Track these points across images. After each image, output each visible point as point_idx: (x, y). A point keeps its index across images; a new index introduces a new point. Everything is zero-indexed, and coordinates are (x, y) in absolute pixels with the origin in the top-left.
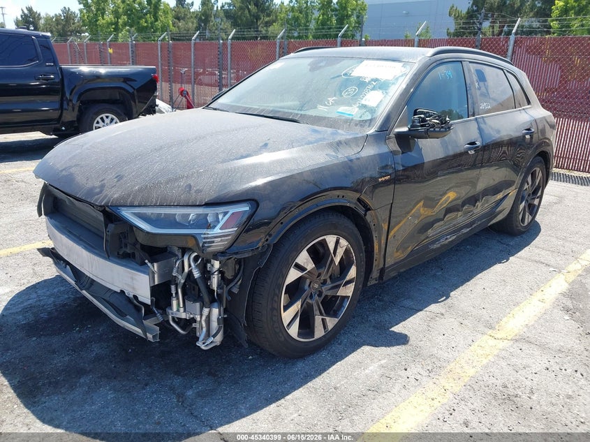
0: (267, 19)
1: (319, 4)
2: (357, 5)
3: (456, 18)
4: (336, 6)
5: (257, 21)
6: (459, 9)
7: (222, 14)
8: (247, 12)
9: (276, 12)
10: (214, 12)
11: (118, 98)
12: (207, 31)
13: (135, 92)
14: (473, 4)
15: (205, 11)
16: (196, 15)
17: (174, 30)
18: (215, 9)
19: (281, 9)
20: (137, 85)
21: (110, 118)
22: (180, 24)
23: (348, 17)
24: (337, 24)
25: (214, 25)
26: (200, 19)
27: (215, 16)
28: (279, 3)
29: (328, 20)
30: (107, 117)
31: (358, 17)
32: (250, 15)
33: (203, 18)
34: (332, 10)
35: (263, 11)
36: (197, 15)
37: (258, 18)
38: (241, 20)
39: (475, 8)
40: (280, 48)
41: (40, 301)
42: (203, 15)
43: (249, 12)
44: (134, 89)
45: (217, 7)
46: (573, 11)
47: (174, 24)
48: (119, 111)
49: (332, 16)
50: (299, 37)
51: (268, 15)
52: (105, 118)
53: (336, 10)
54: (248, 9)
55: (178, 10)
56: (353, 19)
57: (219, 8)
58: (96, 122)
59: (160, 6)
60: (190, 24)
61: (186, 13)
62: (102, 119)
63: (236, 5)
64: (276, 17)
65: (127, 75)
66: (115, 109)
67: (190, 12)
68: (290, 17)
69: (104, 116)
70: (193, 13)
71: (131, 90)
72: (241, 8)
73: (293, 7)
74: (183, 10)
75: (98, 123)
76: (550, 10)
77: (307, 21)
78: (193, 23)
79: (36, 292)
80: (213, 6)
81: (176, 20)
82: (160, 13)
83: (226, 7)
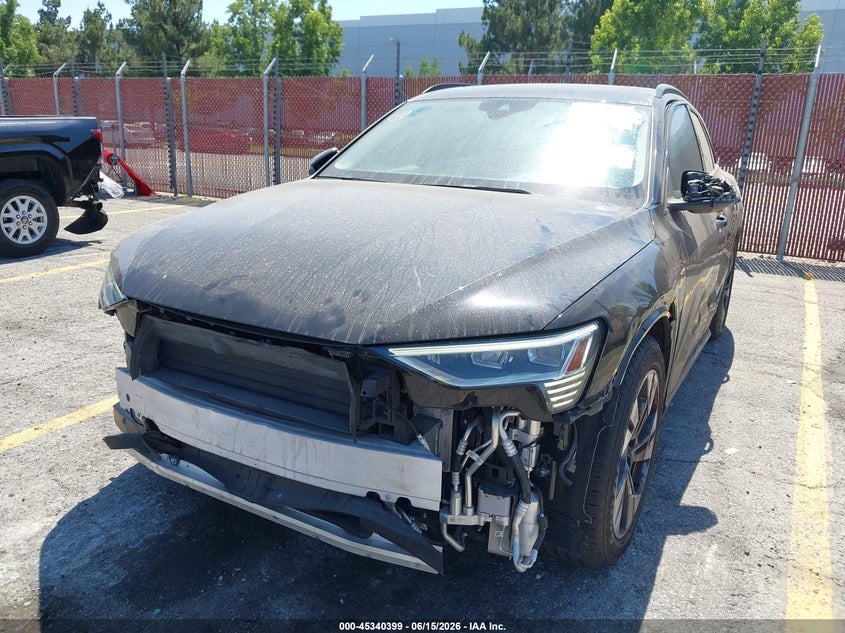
0: (194, 46)
1: (275, 24)
2: (329, 29)
3: (470, 49)
4: (299, 28)
5: (178, 48)
6: (472, 36)
7: (120, 36)
8: (161, 34)
9: (208, 35)
10: (105, 34)
11: (36, 169)
12: (97, 63)
13: (68, 159)
14: (490, 30)
15: (91, 32)
16: (77, 37)
17: (42, 59)
18: (108, 28)
19: (216, 31)
20: (68, 147)
21: (27, 203)
22: (52, 51)
23: (318, 44)
24: (303, 54)
25: (107, 53)
26: (84, 43)
27: (108, 38)
28: (211, 22)
29: (288, 48)
30: (23, 201)
31: (331, 45)
32: (168, 39)
33: (89, 42)
34: (295, 35)
35: (187, 33)
36: (79, 36)
37: (180, 44)
38: (152, 45)
39: (492, 36)
40: (269, 88)
41: (113, 537)
42: (88, 37)
43: (165, 34)
44: (63, 152)
45: (111, 26)
46: (616, 43)
47: (40, 50)
48: (42, 191)
49: (294, 42)
50: (247, 73)
51: (196, 40)
52: (19, 203)
53: (300, 34)
54: (164, 30)
55: (45, 29)
56: (325, 47)
57: (114, 28)
58: (4, 210)
59: (12, 20)
60: (69, 52)
61: (60, 34)
62: (14, 204)
63: (143, 23)
64: (209, 42)
65: (53, 131)
66: (36, 187)
67: (66, 33)
68: (230, 43)
69: (17, 199)
70: (71, 33)
71: (60, 156)
72: (151, 28)
73: (234, 30)
74: (53, 29)
75: (7, 211)
76: (589, 40)
77: (257, 50)
78: (72, 49)
79: (95, 523)
80: (104, 24)
81: (44, 45)
82: (14, 32)
83: (126, 26)
